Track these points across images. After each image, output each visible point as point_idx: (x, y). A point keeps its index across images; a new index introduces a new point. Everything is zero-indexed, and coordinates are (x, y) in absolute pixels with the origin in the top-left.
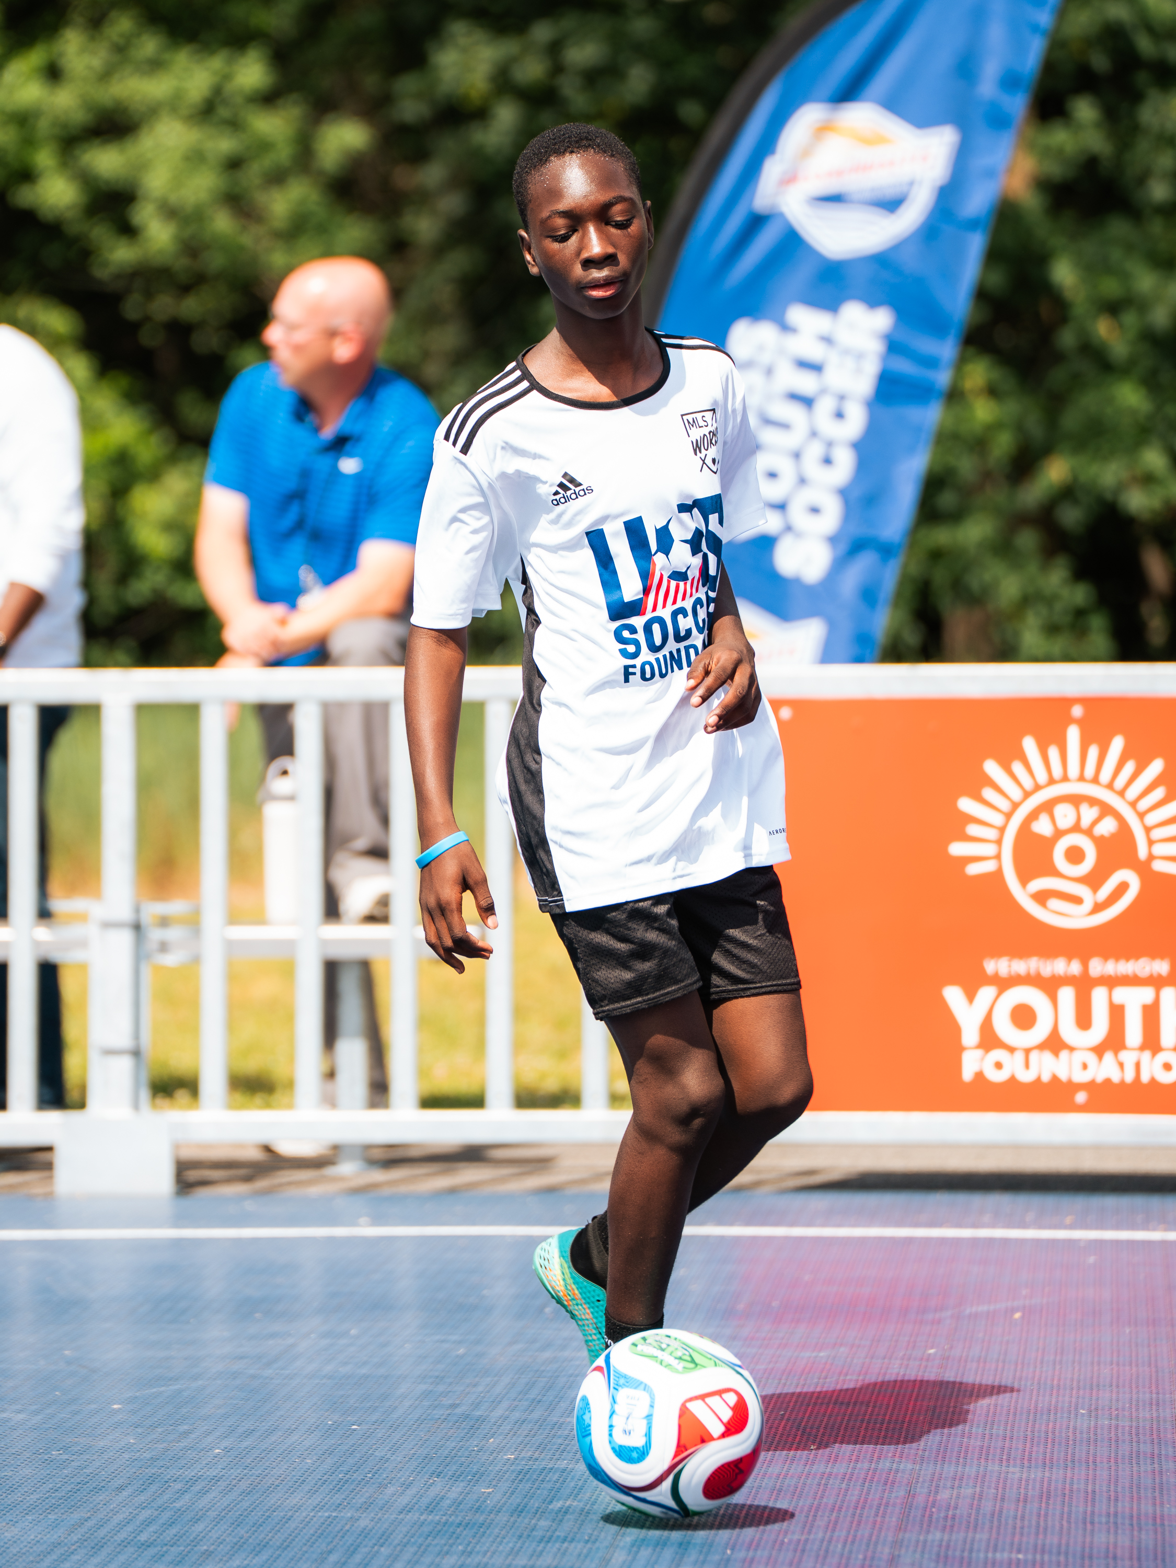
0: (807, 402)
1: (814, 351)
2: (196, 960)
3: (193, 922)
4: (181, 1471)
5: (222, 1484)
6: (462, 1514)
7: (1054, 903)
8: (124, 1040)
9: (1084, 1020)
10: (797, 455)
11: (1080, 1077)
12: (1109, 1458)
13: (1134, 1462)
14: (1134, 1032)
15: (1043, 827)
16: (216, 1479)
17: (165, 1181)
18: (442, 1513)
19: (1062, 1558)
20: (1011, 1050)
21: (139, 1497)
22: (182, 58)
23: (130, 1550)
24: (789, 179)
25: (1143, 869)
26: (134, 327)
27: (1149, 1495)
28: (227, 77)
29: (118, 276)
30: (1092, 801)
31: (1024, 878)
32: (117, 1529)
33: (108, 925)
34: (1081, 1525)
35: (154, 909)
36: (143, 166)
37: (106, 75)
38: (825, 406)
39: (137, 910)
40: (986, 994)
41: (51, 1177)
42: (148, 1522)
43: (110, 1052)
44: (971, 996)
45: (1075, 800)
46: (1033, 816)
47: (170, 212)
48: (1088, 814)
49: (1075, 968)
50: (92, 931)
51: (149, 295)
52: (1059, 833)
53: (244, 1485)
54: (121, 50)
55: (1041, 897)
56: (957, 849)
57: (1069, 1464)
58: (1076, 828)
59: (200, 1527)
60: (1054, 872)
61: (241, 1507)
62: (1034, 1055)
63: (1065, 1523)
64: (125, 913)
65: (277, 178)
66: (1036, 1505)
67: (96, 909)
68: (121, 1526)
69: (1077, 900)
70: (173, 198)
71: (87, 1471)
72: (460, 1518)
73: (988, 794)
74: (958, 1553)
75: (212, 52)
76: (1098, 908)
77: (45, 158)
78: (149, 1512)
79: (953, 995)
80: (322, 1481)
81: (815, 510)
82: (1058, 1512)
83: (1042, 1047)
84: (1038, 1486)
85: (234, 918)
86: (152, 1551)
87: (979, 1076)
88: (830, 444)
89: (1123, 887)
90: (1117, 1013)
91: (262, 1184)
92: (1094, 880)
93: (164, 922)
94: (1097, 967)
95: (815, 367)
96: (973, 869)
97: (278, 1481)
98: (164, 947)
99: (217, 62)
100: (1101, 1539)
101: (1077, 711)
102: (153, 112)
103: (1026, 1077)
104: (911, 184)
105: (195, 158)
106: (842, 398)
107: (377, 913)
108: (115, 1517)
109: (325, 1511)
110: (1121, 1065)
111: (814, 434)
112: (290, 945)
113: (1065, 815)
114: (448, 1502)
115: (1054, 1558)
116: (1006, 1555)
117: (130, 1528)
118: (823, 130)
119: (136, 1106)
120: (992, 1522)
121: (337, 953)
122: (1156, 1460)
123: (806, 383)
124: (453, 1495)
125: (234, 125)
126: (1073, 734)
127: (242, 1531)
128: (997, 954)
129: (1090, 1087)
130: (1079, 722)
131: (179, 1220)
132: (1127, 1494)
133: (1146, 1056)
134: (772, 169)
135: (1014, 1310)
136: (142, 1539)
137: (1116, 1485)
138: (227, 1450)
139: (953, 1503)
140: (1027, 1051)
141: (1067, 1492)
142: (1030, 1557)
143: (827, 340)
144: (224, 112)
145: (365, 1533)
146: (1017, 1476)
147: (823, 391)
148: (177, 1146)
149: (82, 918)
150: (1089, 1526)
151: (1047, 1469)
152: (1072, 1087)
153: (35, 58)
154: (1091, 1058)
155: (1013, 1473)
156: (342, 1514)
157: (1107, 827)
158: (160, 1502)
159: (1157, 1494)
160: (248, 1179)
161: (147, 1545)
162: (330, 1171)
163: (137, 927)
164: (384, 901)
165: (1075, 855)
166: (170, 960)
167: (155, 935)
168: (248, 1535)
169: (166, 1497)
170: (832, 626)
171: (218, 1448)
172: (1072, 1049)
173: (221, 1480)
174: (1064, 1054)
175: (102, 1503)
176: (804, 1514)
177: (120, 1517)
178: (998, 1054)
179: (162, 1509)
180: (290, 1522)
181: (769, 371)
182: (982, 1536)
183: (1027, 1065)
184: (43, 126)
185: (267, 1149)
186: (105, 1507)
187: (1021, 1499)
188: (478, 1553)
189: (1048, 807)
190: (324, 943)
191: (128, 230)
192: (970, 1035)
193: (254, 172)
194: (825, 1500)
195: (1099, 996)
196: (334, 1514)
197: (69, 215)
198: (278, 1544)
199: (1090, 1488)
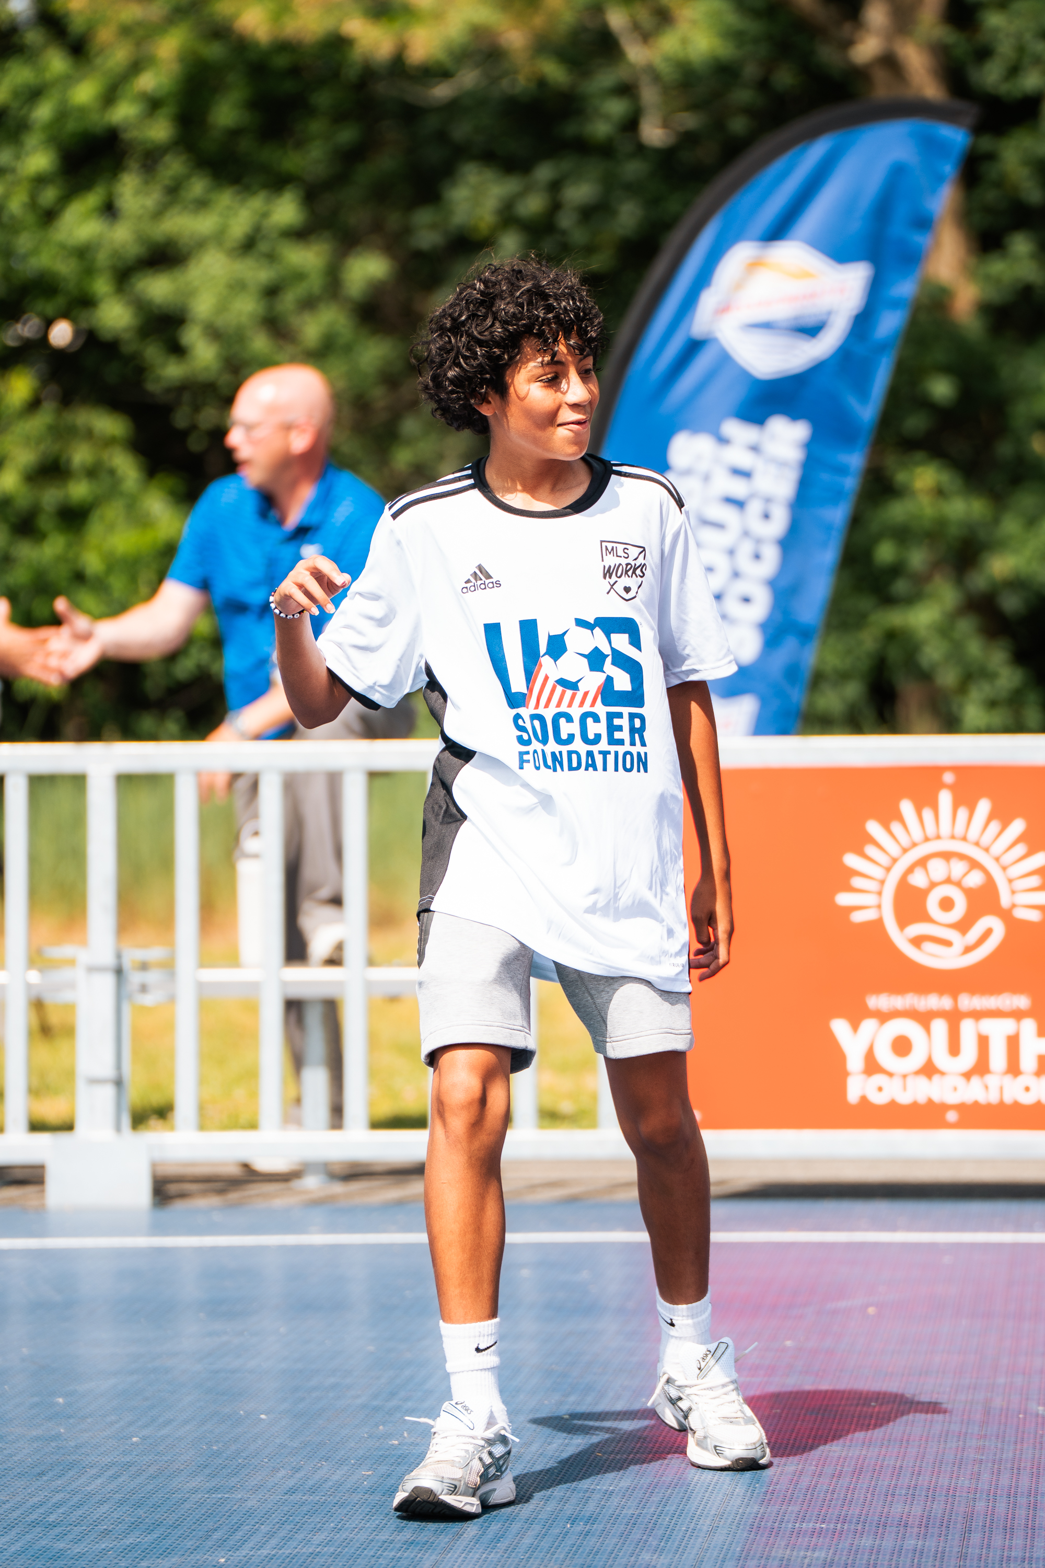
0: (738, 504)
1: (744, 460)
2: (172, 999)
3: (169, 966)
4: (99, 1458)
5: (133, 1469)
6: (340, 1494)
7: (928, 946)
8: (106, 1069)
9: (954, 1048)
10: (731, 552)
11: (952, 1098)
12: (921, 1437)
13: (942, 1440)
14: (998, 1058)
15: (918, 879)
16: (129, 1465)
17: (143, 1194)
18: (322, 1494)
19: (860, 1527)
20: (890, 1075)
21: (56, 1481)
22: (225, 198)
23: (38, 1529)
24: (724, 309)
25: (1006, 916)
26: (183, 435)
27: (949, 1469)
28: (265, 215)
29: (169, 390)
30: (962, 857)
31: (903, 924)
32: (30, 1511)
33: (92, 969)
34: (882, 1497)
35: (133, 955)
36: (191, 293)
37: (158, 214)
38: (755, 508)
39: (119, 956)
40: (869, 1025)
41: (43, 1191)
42: (58, 1505)
43: (94, 1081)
44: (855, 1027)
45: (947, 856)
46: (910, 870)
47: (214, 333)
48: (958, 868)
49: (945, 1003)
50: (79, 974)
51: (197, 409)
52: (933, 885)
53: (152, 1470)
54: (174, 192)
55: (917, 942)
56: (844, 899)
57: (885, 1442)
58: (948, 881)
59: (104, 1508)
60: (928, 919)
61: (146, 1490)
62: (910, 1080)
63: (869, 1496)
64: (107, 957)
65: (309, 304)
66: (848, 1479)
67: (84, 956)
68: (34, 1507)
69: (948, 943)
70: (220, 322)
71: (16, 1458)
72: (337, 1498)
73: (870, 850)
74: (769, 1524)
75: (254, 193)
76: (968, 950)
77: (102, 286)
78: (62, 1495)
79: (840, 1027)
80: (222, 1466)
81: (746, 600)
82: (865, 1486)
83: (918, 1072)
84: (853, 1463)
85: (204, 962)
86: (57, 1530)
87: (864, 1099)
88: (759, 541)
89: (988, 933)
90: (983, 1042)
91: (233, 1196)
92: (963, 926)
93: (144, 966)
94: (967, 1002)
95: (745, 474)
96: (858, 917)
97: (183, 1466)
98: (144, 989)
99: (257, 203)
100: (898, 1509)
101: (948, 778)
102: (201, 244)
103: (904, 1098)
104: (829, 313)
105: (237, 286)
106: (768, 500)
107: (335, 957)
108: (31, 1500)
109: (219, 1493)
110: (987, 1087)
111: (746, 533)
112: (255, 986)
113: (938, 869)
114: (331, 1483)
115: (853, 1527)
116: (811, 1525)
117: (41, 1510)
118: (754, 265)
119: (118, 1128)
120: (805, 1495)
121: (296, 993)
122: (962, 1438)
123: (738, 488)
124: (335, 1478)
125: (271, 257)
126: (945, 799)
127: (141, 1512)
128: (878, 990)
129: (961, 1108)
130: (951, 787)
131: (157, 1229)
132: (930, 1469)
133: (1008, 1080)
134: (709, 300)
135: (868, 1306)
136: (51, 1520)
137: (922, 1461)
138: (144, 1438)
139: (775, 1479)
140: (905, 1076)
141: (877, 1468)
142: (832, 1526)
143: (755, 449)
144: (263, 247)
145: (250, 1513)
146: (837, 1454)
147: (752, 496)
148: (154, 1165)
149: (71, 962)
150: (889, 1498)
151: (865, 1447)
152: (945, 1107)
153: (92, 199)
154: (961, 1082)
155: (835, 1451)
156: (233, 1496)
157: (975, 879)
158: (74, 1485)
159: (956, 1468)
160: (221, 1192)
161: (54, 1525)
162: (296, 1184)
163: (119, 972)
164: (340, 947)
165: (947, 904)
166: (148, 1000)
167: (135, 978)
168: (146, 1515)
169: (81, 1481)
170: (764, 702)
171: (137, 1436)
172: (942, 1073)
173: (133, 1466)
174: (936, 1078)
175: (23, 1487)
176: (643, 1491)
177: (35, 1500)
178: (879, 1079)
179: (74, 1492)
180: (186, 1503)
181: (707, 478)
182: (794, 1508)
183: (905, 1088)
184: (102, 258)
185: (246, 1166)
186: (24, 1490)
187: (836, 1475)
188: (346, 1530)
189: (922, 862)
190: (285, 984)
191: (178, 350)
192: (855, 1062)
193: (288, 300)
194: (664, 1478)
195: (968, 1029)
196: (226, 1496)
197: (126, 336)
198: (171, 1523)
199: (898, 1464)
